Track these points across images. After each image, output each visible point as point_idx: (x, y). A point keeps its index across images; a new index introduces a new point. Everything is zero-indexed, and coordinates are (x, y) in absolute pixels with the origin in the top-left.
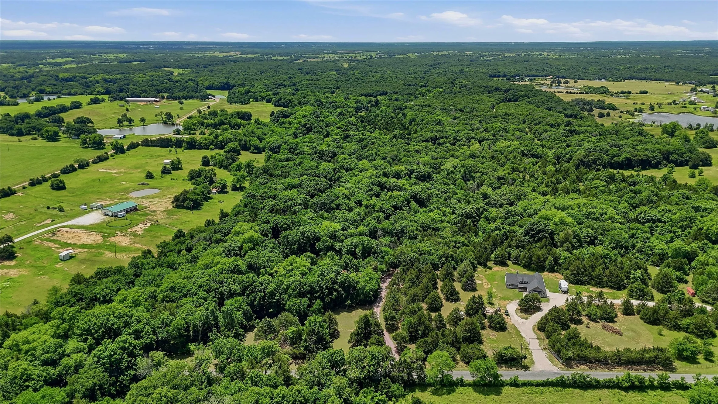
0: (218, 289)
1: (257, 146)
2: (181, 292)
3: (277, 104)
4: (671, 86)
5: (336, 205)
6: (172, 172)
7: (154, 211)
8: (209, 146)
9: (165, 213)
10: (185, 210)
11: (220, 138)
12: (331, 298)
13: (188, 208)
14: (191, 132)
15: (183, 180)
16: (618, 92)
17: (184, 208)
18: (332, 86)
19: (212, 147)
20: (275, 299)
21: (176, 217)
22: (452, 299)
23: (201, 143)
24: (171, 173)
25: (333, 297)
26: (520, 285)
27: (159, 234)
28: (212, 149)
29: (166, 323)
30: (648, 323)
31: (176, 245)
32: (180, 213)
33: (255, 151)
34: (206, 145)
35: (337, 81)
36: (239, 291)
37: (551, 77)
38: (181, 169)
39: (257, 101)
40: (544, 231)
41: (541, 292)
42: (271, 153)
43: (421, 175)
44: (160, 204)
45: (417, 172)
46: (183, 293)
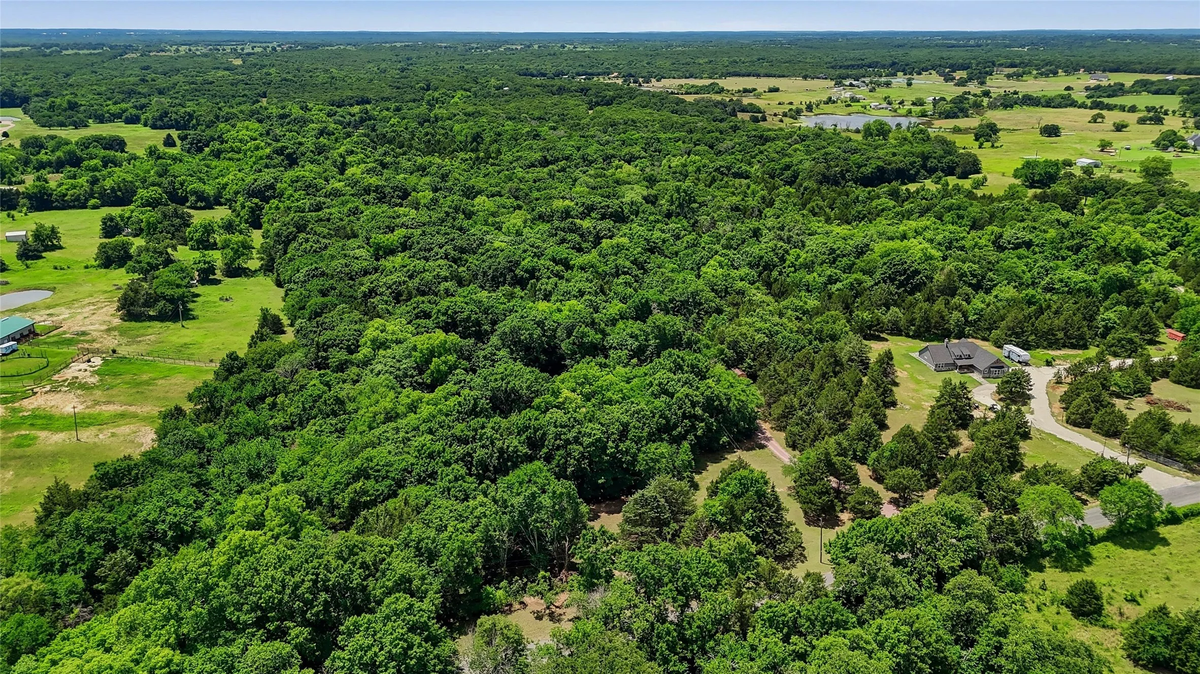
0: (469, 455)
1: (203, 192)
2: (387, 477)
3: (159, 123)
4: (799, 82)
5: (526, 271)
6: (44, 254)
7: (84, 333)
8: (87, 200)
9: (116, 333)
10: (157, 324)
11: (108, 184)
12: (695, 435)
13: (162, 317)
14: (14, 179)
15: (86, 267)
16: (739, 91)
17: (151, 318)
18: (246, 92)
19: (92, 202)
20: (607, 455)
21: (152, 337)
22: (888, 403)
23: (65, 195)
24: (42, 257)
25: (699, 433)
26: (960, 363)
27: (145, 377)
28: (95, 207)
29: (428, 550)
30: (1193, 387)
31: (239, 387)
32: (150, 331)
33: (199, 204)
34: (77, 199)
35: (247, 84)
36: (524, 450)
37: (616, 74)
38: (61, 248)
39: (102, 122)
40: (919, 273)
41: (1003, 367)
42: (256, 200)
43: (611, 213)
44: (80, 317)
45: (602, 208)
46: (393, 479)
